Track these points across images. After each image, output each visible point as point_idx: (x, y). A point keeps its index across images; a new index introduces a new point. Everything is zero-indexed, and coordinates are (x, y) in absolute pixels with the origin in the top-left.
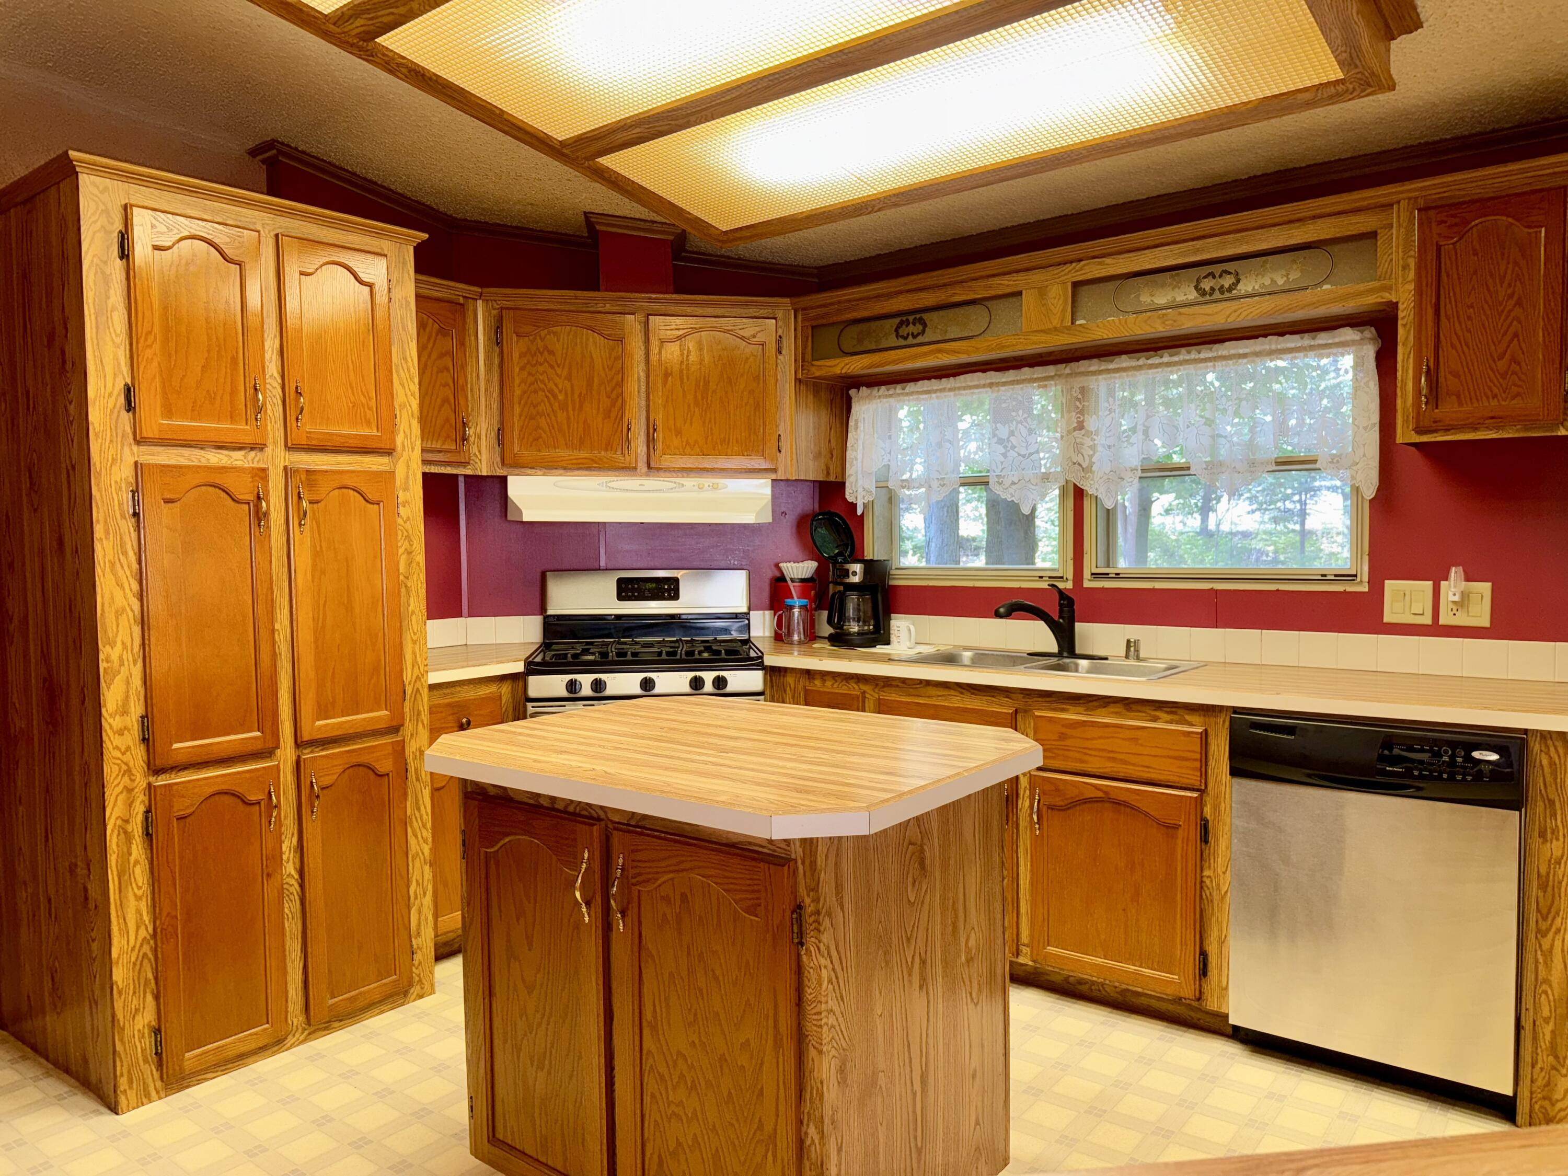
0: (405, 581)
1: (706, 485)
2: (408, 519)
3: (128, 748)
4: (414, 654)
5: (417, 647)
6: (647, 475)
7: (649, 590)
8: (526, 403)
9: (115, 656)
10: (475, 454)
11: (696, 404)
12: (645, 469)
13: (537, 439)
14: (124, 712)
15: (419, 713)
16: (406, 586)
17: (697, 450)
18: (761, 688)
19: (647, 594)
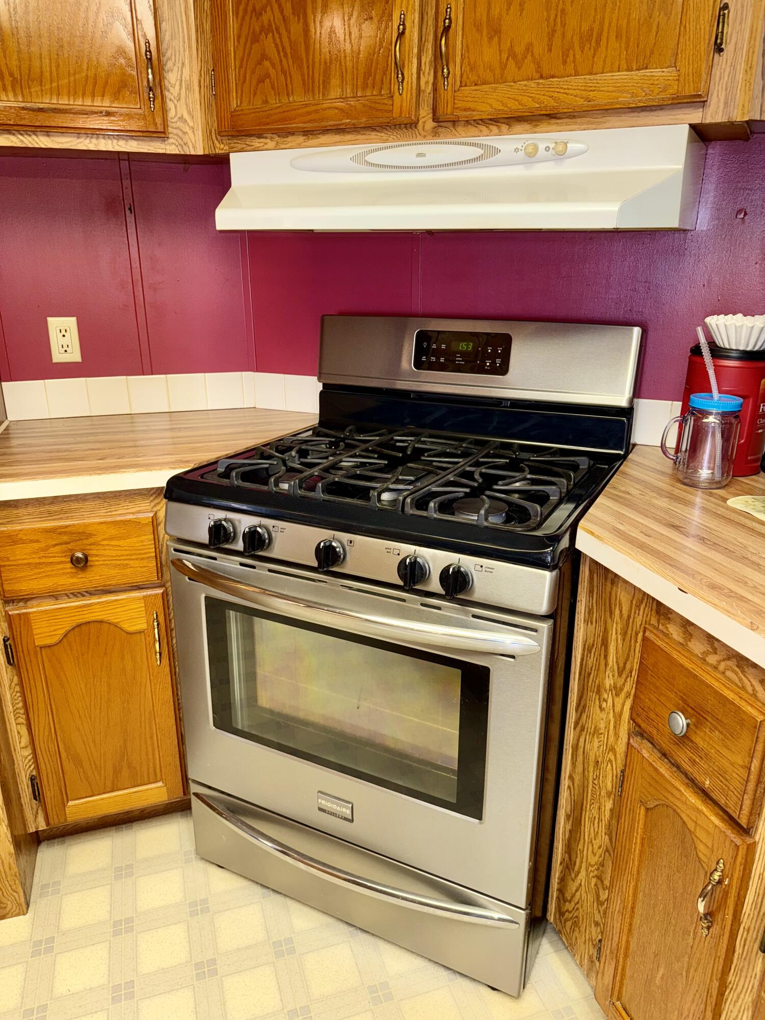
1: (542, 146)
6: (435, 133)
7: (464, 354)
8: (245, 10)
10: (181, 118)
12: (430, 124)
13: (261, 81)
17: (529, 67)
18: (543, 607)
19: (459, 360)
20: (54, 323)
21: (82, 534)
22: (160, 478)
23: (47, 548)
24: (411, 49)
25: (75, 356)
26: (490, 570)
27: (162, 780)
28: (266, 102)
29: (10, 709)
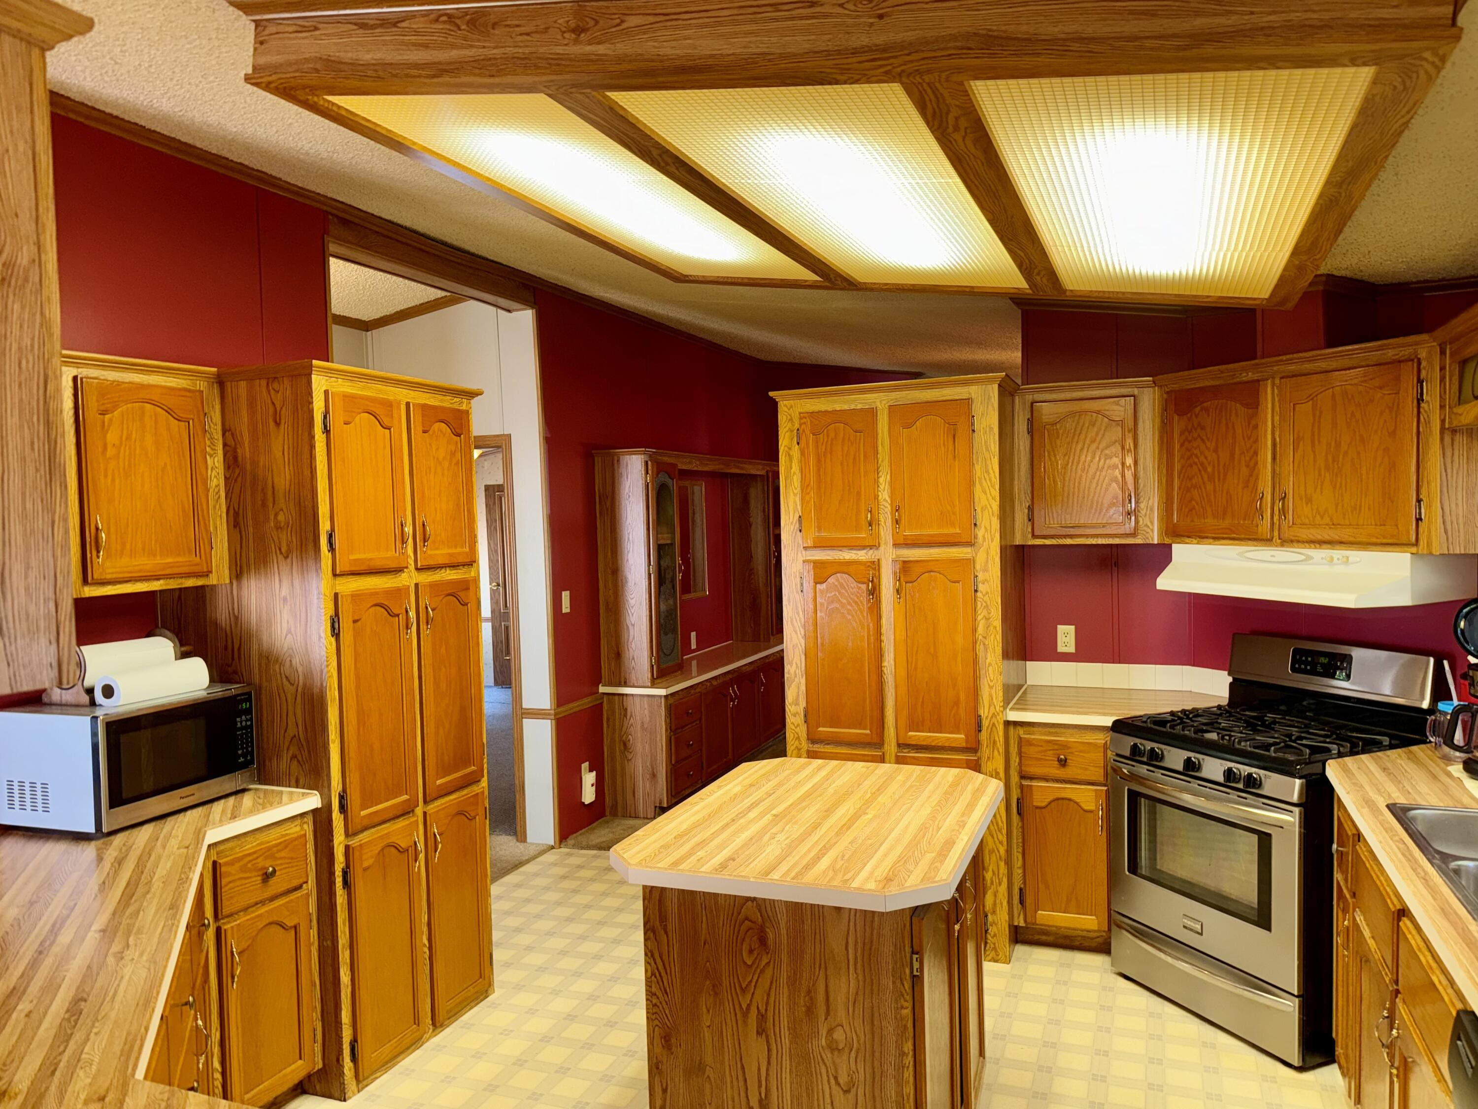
0: (983, 640)
1: (1336, 557)
2: (987, 593)
3: (798, 725)
4: (991, 696)
5: (993, 691)
7: (1322, 665)
8: (1184, 476)
9: (792, 671)
10: (1147, 526)
11: (1327, 468)
12: (1278, 541)
13: (1191, 510)
14: (797, 704)
15: (995, 742)
16: (984, 644)
17: (1327, 520)
18: (1295, 798)
19: (1319, 669)
20: (1061, 629)
21: (1065, 746)
22: (1108, 721)
23: (1046, 751)
24: (1267, 505)
25: (1071, 649)
26: (1270, 777)
27: (1095, 915)
28: (1192, 521)
29: (1015, 841)
